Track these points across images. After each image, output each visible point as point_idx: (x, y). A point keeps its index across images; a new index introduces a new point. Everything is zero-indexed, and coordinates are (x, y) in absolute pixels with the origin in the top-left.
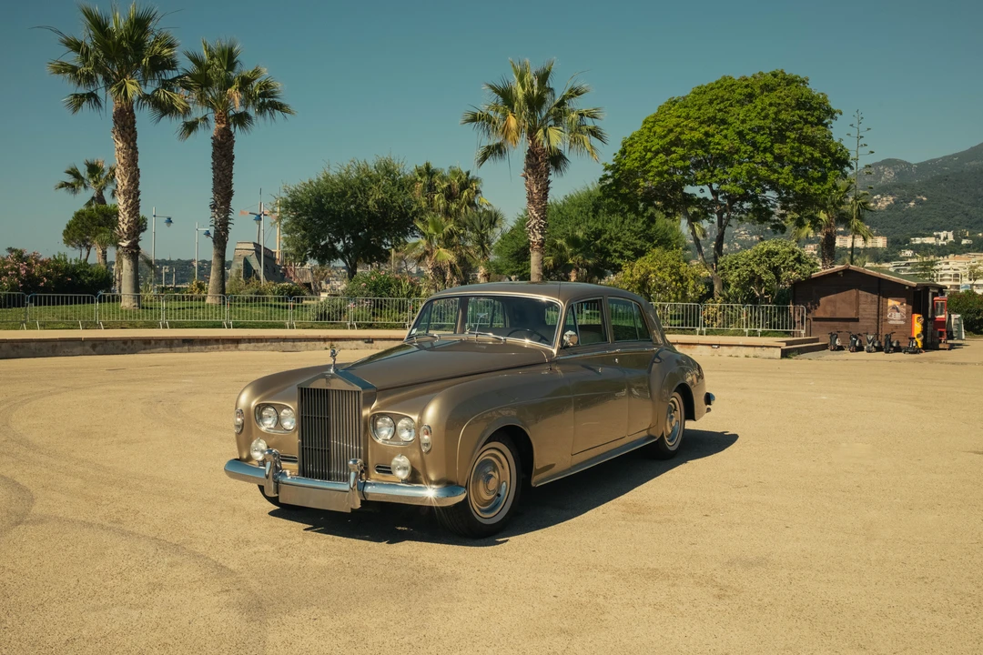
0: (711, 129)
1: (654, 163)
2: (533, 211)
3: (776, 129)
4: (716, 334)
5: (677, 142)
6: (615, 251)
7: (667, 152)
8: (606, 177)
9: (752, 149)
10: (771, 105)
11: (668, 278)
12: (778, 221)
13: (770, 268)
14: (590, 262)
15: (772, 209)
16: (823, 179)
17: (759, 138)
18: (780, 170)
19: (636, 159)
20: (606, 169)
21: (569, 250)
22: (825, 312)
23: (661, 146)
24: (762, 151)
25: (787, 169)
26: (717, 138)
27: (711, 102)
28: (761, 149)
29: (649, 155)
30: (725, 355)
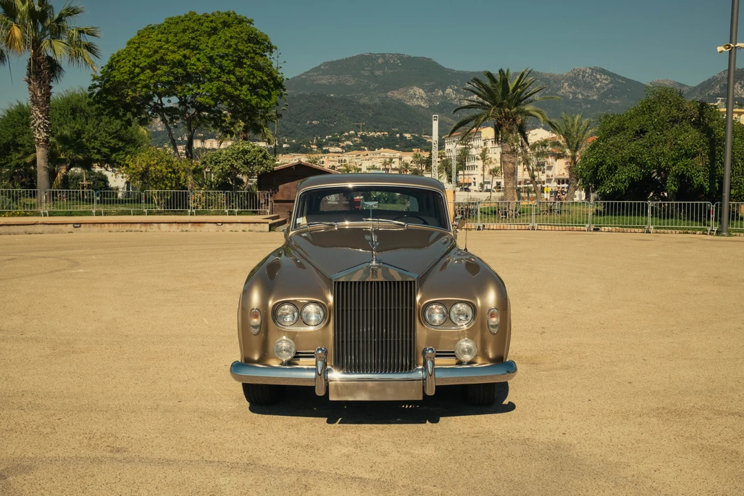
0: (187, 52)
1: (142, 77)
2: (37, 112)
3: (236, 56)
4: (203, 215)
5: (163, 61)
6: (93, 148)
7: (153, 68)
8: (95, 86)
9: (219, 71)
10: (231, 37)
11: (164, 170)
12: (228, 127)
13: (244, 163)
14: (80, 157)
15: (223, 118)
16: (269, 97)
17: (225, 63)
18: (240, 88)
19: (125, 73)
20: (94, 80)
21: (59, 147)
22: (283, 196)
23: (148, 63)
24: (227, 73)
25: (245, 87)
26: (193, 60)
27: (184, 31)
28: (226, 71)
29: (137, 70)
30: (227, 230)
